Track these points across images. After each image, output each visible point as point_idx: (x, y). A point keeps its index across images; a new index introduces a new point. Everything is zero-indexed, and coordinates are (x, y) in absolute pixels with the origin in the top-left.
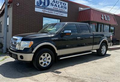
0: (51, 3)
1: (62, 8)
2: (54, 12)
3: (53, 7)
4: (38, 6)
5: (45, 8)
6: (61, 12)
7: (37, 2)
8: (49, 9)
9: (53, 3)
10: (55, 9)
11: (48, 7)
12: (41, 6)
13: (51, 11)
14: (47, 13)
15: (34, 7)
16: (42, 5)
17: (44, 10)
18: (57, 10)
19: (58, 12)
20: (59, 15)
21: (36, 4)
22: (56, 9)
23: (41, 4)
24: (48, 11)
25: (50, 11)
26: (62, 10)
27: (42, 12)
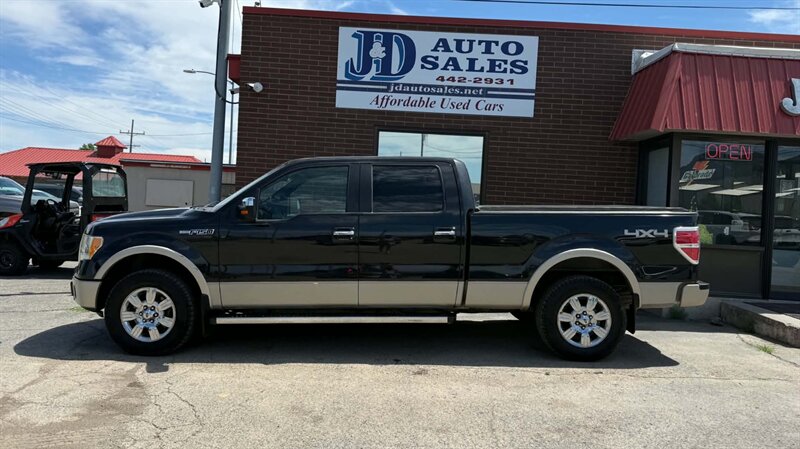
0: (424, 59)
1: (492, 70)
2: (439, 99)
3: (438, 72)
4: (354, 83)
5: (389, 85)
6: (486, 93)
7: (349, 65)
8: (411, 88)
9: (435, 54)
10: (450, 83)
11: (408, 78)
12: (367, 78)
13: (425, 98)
14: (401, 108)
15: (331, 86)
16: (373, 72)
17: (381, 95)
18: (462, 89)
19: (465, 100)
20: (472, 111)
21: (341, 75)
22: (456, 84)
23: (366, 70)
24: (405, 97)
25: (417, 97)
26: (493, 85)
27: (374, 107)
